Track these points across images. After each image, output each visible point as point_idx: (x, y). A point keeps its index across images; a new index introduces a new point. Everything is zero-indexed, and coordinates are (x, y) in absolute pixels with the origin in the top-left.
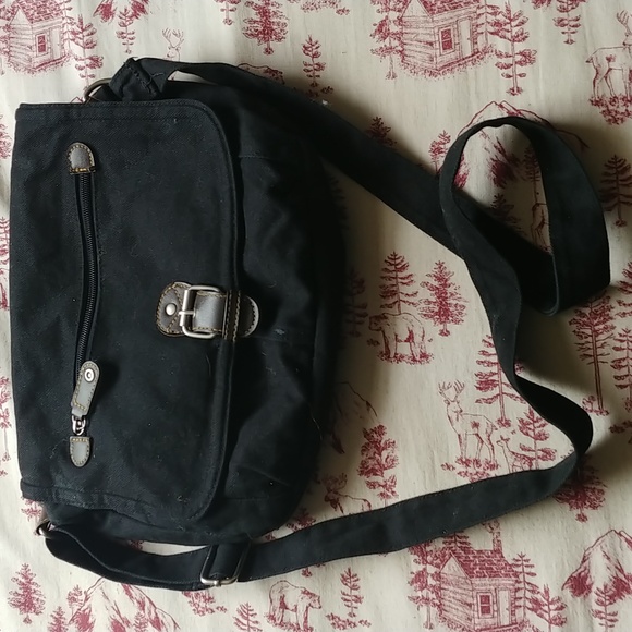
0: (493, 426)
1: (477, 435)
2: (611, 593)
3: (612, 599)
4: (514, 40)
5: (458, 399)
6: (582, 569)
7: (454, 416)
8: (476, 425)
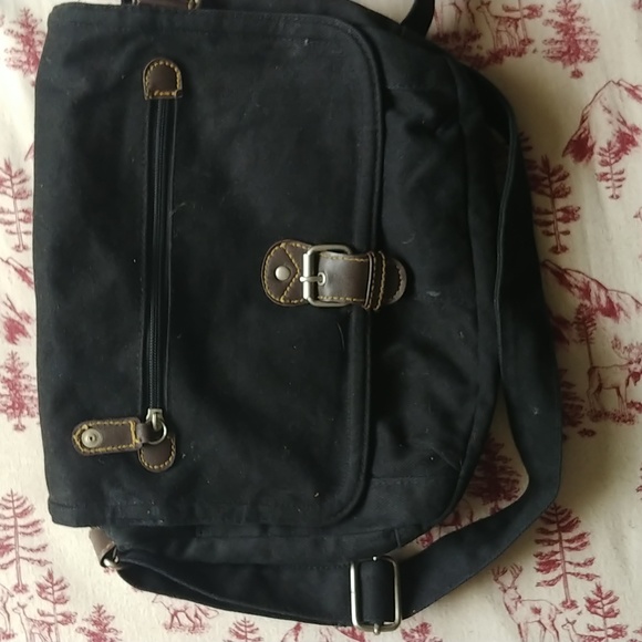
0: (557, 610)
1: (539, 622)
2: (615, 149)
3: (618, 155)
5: (516, 584)
6: (582, 130)
7: (511, 604)
8: (537, 611)
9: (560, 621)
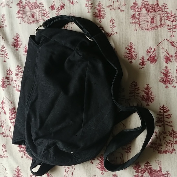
4: (173, 21)
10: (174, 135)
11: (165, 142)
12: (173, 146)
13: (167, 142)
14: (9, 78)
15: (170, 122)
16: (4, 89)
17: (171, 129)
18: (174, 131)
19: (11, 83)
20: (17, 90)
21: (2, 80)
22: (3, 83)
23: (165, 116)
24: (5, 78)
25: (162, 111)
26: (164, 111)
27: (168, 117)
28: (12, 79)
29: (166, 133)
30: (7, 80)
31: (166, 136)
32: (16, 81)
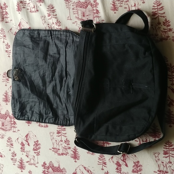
0: (167, 163)
5: (158, 156)
9: (168, 166)
10: (167, 24)
11: (160, 31)
12: (167, 34)
13: (162, 31)
14: (23, 2)
15: (163, 14)
16: (20, 12)
17: (164, 19)
18: (167, 20)
19: (25, 6)
20: (31, 11)
21: (18, 4)
22: (18, 7)
23: (159, 9)
24: (19, 3)
25: (156, 5)
26: (158, 5)
27: (161, 9)
28: (25, 3)
29: (161, 24)
30: (21, 4)
31: (161, 27)
32: (29, 3)
